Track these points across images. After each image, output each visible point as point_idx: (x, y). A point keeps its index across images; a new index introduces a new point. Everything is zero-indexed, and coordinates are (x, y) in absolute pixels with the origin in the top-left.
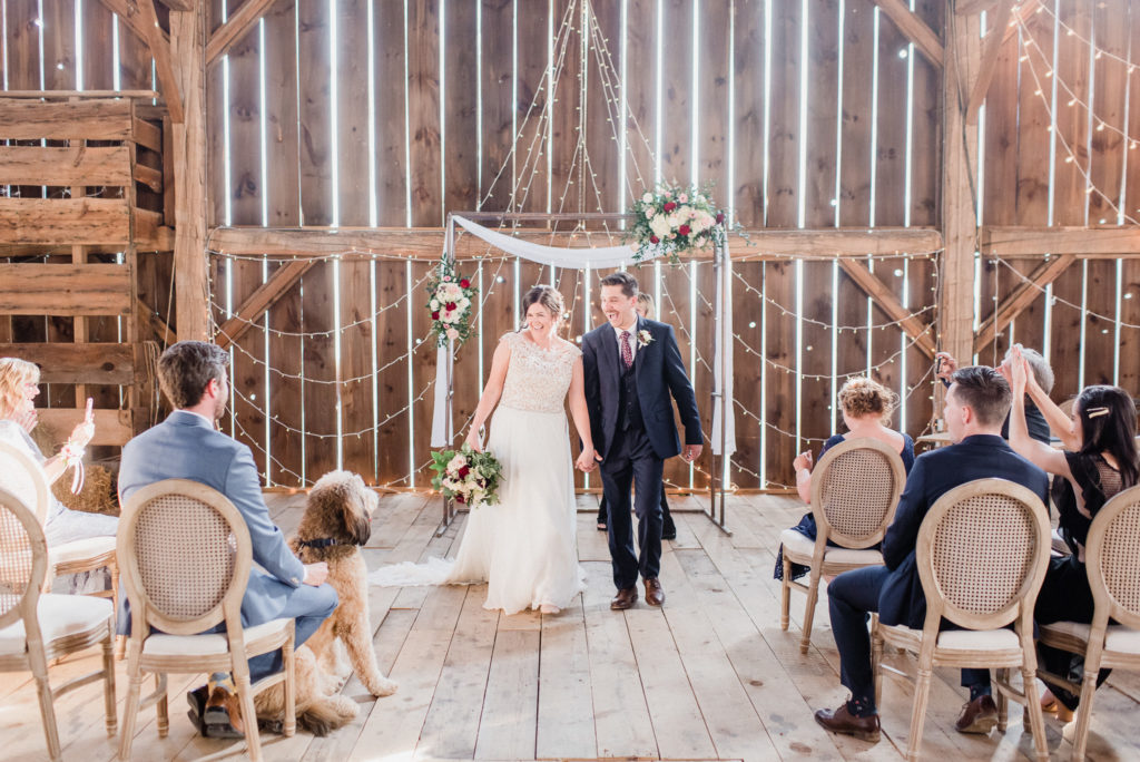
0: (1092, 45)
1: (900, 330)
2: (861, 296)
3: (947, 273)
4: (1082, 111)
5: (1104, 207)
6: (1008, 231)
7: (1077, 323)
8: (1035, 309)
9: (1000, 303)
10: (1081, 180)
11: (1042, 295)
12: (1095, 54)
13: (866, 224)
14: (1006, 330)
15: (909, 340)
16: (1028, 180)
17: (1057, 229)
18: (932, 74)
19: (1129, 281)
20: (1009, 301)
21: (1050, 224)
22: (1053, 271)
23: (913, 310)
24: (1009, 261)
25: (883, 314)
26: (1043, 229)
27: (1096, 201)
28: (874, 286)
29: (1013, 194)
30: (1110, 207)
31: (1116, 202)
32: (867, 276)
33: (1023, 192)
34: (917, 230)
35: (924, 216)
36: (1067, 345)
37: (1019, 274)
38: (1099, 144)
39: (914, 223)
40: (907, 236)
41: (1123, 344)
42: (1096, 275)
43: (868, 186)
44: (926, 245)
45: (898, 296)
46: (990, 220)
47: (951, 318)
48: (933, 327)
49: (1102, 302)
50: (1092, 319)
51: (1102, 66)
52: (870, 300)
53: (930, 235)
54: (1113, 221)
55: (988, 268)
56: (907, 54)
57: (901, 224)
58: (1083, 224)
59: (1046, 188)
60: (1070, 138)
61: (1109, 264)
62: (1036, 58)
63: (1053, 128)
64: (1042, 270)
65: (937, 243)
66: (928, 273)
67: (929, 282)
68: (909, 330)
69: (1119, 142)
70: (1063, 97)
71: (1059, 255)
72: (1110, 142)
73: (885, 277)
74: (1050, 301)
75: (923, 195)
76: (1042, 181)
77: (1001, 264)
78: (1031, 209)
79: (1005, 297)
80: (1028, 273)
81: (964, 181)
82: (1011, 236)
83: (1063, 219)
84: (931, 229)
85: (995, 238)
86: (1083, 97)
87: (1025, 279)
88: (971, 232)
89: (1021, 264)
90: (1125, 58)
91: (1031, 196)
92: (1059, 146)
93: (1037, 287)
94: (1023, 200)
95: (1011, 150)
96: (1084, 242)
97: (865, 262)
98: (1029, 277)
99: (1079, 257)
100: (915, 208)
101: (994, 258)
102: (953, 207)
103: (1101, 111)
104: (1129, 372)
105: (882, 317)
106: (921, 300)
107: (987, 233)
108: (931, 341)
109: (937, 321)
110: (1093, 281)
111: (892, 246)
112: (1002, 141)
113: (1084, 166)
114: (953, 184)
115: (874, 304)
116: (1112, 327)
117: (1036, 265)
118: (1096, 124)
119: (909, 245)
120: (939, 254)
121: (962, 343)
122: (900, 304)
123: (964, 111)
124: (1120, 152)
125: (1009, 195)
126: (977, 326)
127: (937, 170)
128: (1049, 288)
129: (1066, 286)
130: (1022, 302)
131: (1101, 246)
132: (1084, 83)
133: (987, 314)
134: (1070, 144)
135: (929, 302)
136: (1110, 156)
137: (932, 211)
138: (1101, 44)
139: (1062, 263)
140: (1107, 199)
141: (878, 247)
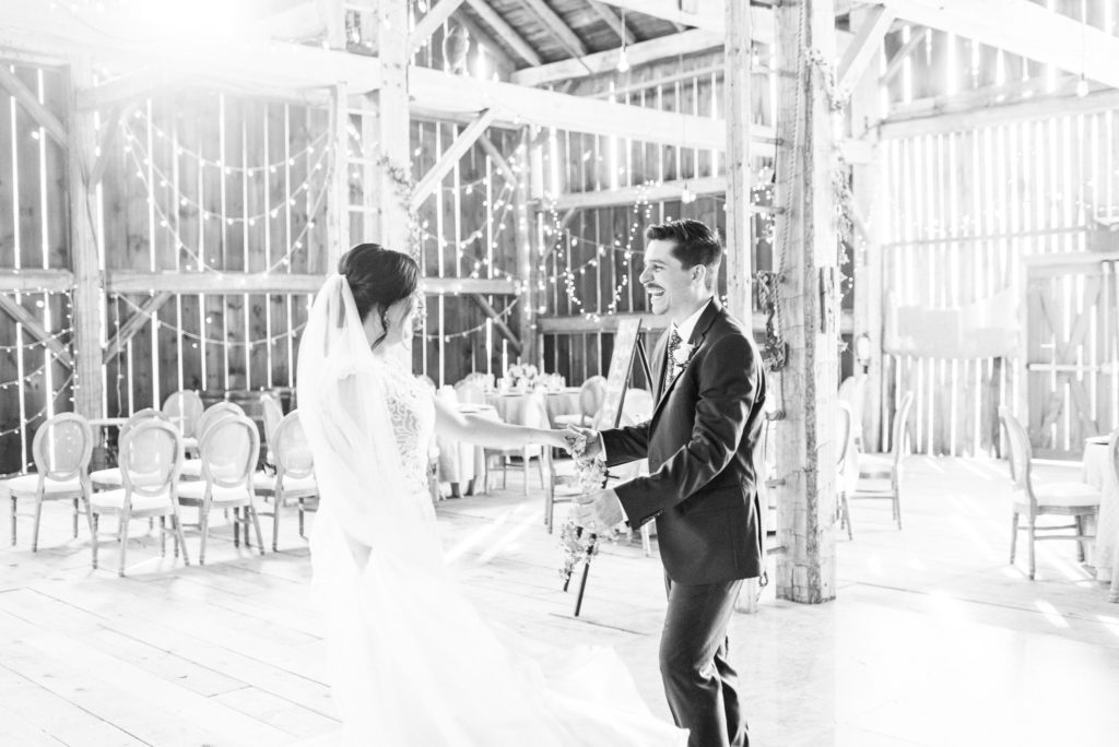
0: (175, 142)
1: (44, 348)
2: (11, 323)
3: (80, 305)
4: (171, 191)
5: (189, 258)
6: (124, 274)
7: (174, 340)
8: (145, 331)
9: (121, 326)
10: (172, 238)
11: (149, 322)
12: (178, 151)
13: (11, 266)
14: (125, 346)
15: (52, 356)
16: (135, 237)
17: (158, 272)
18: (60, 154)
19: (209, 310)
20: (126, 326)
21: (153, 269)
22: (157, 303)
23: (55, 332)
24: (126, 295)
25: (30, 337)
26: (148, 272)
27: (184, 254)
28: (22, 314)
29: (125, 247)
30: (192, 258)
31: (197, 254)
32: (15, 306)
33: (133, 244)
34: (55, 271)
35: (59, 260)
36: (170, 357)
37: (132, 305)
38: (183, 213)
39: (52, 266)
40: (47, 276)
41: (207, 354)
42: (186, 306)
43: (11, 236)
44: (62, 283)
45: (40, 321)
46: (110, 265)
47: (85, 338)
48: (71, 347)
49: (191, 325)
50: (185, 337)
51: (183, 160)
52: (19, 326)
53: (65, 275)
54: (195, 267)
55: (110, 300)
56: (39, 136)
57: (40, 266)
58: (174, 268)
59: (147, 243)
60: (163, 207)
61: (194, 298)
62: (137, 149)
63: (151, 200)
64: (148, 302)
65: (71, 282)
66: (63, 303)
67: (65, 311)
68: (52, 349)
69: (196, 213)
70: (157, 179)
71: (160, 292)
72: (190, 212)
73: (29, 306)
74: (156, 325)
75: (57, 244)
76: (145, 237)
77: (119, 299)
78: (138, 258)
79: (123, 322)
80: (139, 303)
81: (89, 236)
82: (126, 277)
83: (162, 265)
84: (65, 271)
85: (114, 278)
86: (170, 179)
87: (137, 309)
88: (96, 274)
89: (133, 298)
90: (197, 153)
91: (138, 248)
92: (156, 214)
93: (146, 314)
94: (133, 251)
95: (122, 213)
96: (176, 283)
97: (13, 296)
98: (141, 306)
99: (174, 293)
100: (52, 255)
101: (114, 293)
102: (82, 256)
103: (184, 191)
104: (212, 373)
105: (29, 339)
106: (59, 327)
107: (109, 275)
108: (69, 356)
109: (73, 341)
110: (185, 310)
111: (36, 284)
112: (115, 208)
113: (174, 228)
114: (81, 237)
115: (24, 330)
116: (199, 342)
117: (145, 299)
118: (180, 199)
119: (48, 284)
120: (73, 291)
121: (94, 357)
122: (43, 328)
123: (86, 183)
124: (198, 219)
125: (122, 246)
126: (104, 344)
127: (67, 226)
128: (154, 316)
129: (166, 313)
130: (136, 325)
131: (189, 286)
132: (171, 169)
133: (111, 333)
134: (164, 212)
135: (66, 325)
136: (191, 221)
137: (65, 257)
138: (181, 142)
139: (163, 298)
140: (190, 252)
141: (25, 284)
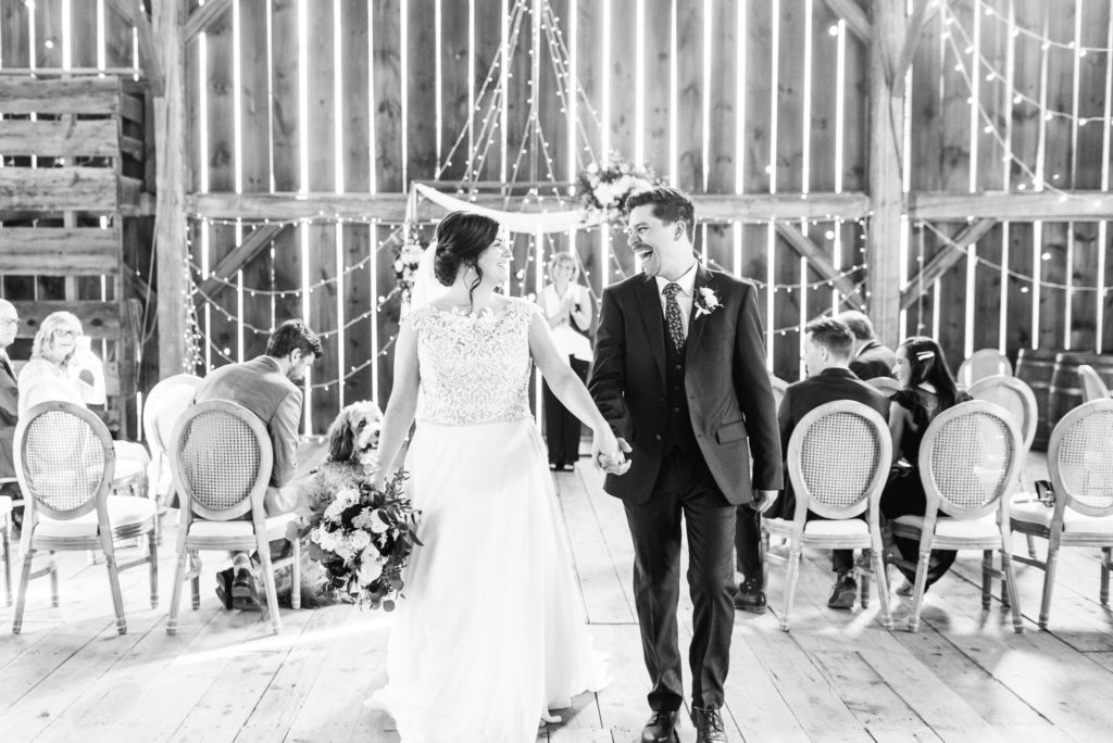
0: (1011, 21)
1: (832, 288)
2: (796, 257)
3: (875, 235)
4: (1002, 85)
5: (1023, 175)
6: (932, 196)
7: (997, 282)
8: (958, 269)
9: (926, 264)
10: (1001, 150)
11: (964, 257)
12: (1014, 31)
13: (798, 189)
14: (931, 289)
15: (840, 298)
16: (951, 148)
17: (978, 194)
18: (862, 49)
19: (1047, 242)
20: (933, 262)
21: (973, 189)
22: (975, 233)
23: (845, 269)
24: (934, 224)
25: (816, 274)
26: (965, 193)
27: (1016, 169)
28: (808, 247)
29: (937, 163)
30: (1027, 175)
31: (1033, 169)
32: (801, 237)
33: (948, 159)
34: (848, 195)
35: (854, 182)
36: (989, 303)
37: (943, 236)
38: (1018, 115)
39: (846, 188)
40: (838, 201)
41: (1042, 301)
42: (1016, 237)
43: (799, 155)
44: (856, 209)
45: (828, 256)
46: (917, 187)
47: (879, 277)
48: (864, 286)
49: (1022, 263)
50: (1012, 279)
51: (1021, 42)
52: (804, 261)
53: (859, 199)
54: (1030, 186)
55: (915, 231)
56: (838, 31)
57: (832, 189)
58: (1002, 189)
59: (967, 156)
60: (991, 110)
61: (1026, 227)
62: (958, 36)
63: (974, 101)
64: (965, 232)
65: (866, 208)
66: (856, 235)
67: (859, 244)
68: (839, 288)
69: (1036, 113)
70: (984, 72)
71: (981, 219)
72: (1028, 112)
73: (817, 239)
74: (972, 261)
75: (853, 162)
76: (964, 149)
77: (926, 228)
78: (955, 176)
79: (930, 257)
80: (952, 232)
81: (890, 149)
82: (935, 201)
83: (986, 184)
84: (861, 195)
85: (920, 201)
86: (1002, 72)
87: (948, 241)
88: (897, 197)
89: (945, 228)
90: (1041, 34)
91: (954, 163)
92: (981, 118)
93: (960, 248)
94: (947, 167)
95: (936, 120)
96: (1003, 207)
97: (798, 226)
98: (953, 238)
99: (999, 220)
100: (846, 175)
101: (918, 221)
102: (880, 175)
103: (1020, 85)
104: (1047, 327)
105: (815, 277)
106: (851, 261)
107: (913, 195)
108: (860, 299)
109: (866, 279)
110: (1013, 243)
111: (825, 211)
112: (926, 112)
113: (1003, 135)
114: (880, 152)
115: (811, 267)
116: (1030, 285)
117: (959, 227)
118: (1014, 96)
119: (839, 211)
120: (869, 218)
121: (889, 300)
122: (831, 263)
123: (890, 84)
124: (1038, 122)
125: (934, 163)
126: (904, 285)
127: (866, 140)
128: (972, 249)
129: (988, 246)
130: (946, 262)
131: (1020, 212)
132: (1003, 58)
133: (913, 273)
134: (990, 115)
135: (859, 261)
136: (1029, 126)
137: (861, 177)
138: (1020, 22)
139: (984, 226)
140: (1025, 167)
141: (811, 211)
